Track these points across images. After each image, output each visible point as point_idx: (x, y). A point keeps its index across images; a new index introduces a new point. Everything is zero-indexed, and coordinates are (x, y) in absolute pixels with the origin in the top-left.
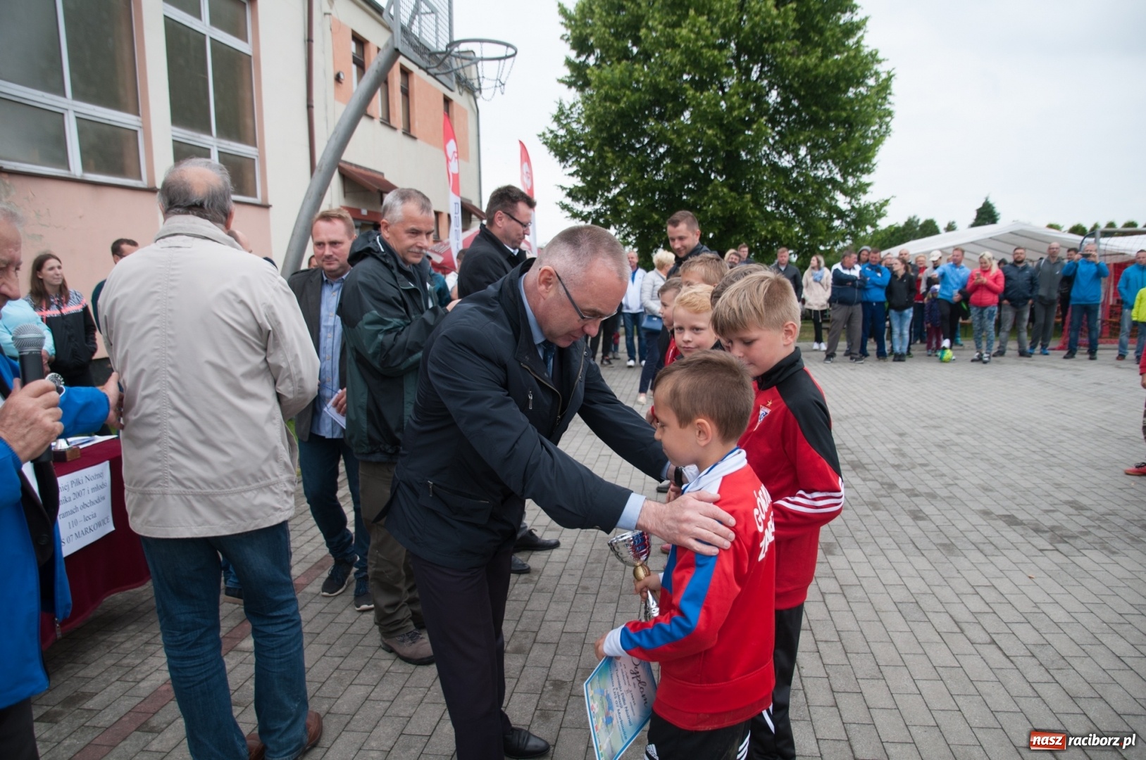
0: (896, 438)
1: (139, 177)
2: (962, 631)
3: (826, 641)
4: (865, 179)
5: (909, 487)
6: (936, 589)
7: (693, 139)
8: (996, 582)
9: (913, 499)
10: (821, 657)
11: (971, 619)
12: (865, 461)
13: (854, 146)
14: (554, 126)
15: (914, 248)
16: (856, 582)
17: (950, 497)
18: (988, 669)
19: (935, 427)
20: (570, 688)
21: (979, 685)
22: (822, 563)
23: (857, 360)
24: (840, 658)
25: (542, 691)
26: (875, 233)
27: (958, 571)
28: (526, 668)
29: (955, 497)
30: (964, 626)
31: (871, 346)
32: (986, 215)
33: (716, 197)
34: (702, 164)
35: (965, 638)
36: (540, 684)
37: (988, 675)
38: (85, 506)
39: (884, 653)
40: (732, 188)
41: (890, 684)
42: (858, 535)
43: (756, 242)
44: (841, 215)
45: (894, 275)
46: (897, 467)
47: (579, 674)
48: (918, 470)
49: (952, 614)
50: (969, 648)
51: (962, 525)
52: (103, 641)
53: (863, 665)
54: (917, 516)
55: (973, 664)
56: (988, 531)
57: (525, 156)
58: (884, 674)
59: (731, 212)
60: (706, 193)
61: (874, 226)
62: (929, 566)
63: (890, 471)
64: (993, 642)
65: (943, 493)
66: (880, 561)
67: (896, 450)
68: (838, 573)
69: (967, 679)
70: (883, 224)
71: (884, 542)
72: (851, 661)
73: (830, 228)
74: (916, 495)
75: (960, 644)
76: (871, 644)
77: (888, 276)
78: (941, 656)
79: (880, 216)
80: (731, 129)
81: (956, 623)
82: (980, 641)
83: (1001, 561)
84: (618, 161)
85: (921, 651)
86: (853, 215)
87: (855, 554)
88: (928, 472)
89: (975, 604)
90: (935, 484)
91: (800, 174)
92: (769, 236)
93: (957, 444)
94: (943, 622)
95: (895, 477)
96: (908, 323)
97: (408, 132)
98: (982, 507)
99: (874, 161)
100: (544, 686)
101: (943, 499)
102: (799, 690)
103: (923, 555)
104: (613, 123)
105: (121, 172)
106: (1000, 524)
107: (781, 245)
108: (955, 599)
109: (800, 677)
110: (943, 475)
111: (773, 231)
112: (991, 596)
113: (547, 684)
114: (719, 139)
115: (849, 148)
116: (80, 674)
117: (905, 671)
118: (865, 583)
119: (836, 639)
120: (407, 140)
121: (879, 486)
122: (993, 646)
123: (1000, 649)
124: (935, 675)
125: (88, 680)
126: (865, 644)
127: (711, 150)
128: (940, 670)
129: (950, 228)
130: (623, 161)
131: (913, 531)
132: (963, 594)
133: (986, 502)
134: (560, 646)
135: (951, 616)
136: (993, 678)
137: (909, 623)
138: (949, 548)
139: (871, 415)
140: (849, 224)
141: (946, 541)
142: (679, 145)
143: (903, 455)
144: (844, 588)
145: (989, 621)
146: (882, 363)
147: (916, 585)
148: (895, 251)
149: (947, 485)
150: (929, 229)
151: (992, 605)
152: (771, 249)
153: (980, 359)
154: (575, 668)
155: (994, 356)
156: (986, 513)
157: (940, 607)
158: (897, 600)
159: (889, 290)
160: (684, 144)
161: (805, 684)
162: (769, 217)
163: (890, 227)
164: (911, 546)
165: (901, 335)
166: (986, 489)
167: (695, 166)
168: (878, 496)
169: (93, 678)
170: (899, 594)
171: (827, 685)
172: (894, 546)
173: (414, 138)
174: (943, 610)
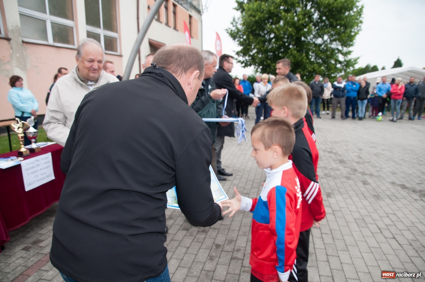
0: (358, 151)
1: (74, 44)
2: (381, 232)
3: (326, 234)
4: (351, 49)
5: (362, 171)
6: (372, 214)
7: (284, 32)
8: (396, 212)
9: (364, 176)
10: (323, 240)
11: (385, 227)
12: (345, 159)
13: (347, 35)
14: (231, 26)
15: (369, 76)
16: (339, 209)
17: (379, 176)
18: (392, 249)
19: (374, 147)
20: (222, 248)
21: (387, 256)
22: (326, 201)
23: (344, 119)
24: (331, 241)
25: (211, 249)
26: (354, 70)
27: (381, 207)
28: (206, 239)
29: (380, 176)
30: (382, 230)
31: (350, 114)
32: (398, 64)
33: (292, 55)
34: (287, 42)
35: (382, 236)
36: (211, 245)
37: (391, 252)
38: (41, 169)
39: (349, 240)
40: (298, 51)
41: (351, 253)
42: (341, 190)
43: (307, 72)
44: (340, 62)
45: (360, 87)
46: (358, 163)
47: (227, 242)
48: (366, 164)
49: (378, 225)
50: (384, 240)
51: (383, 188)
52: (50, 220)
53: (341, 245)
54: (365, 183)
55: (385, 247)
56: (394, 191)
57: (218, 37)
58: (349, 249)
59: (297, 61)
60: (288, 53)
61: (353, 67)
62: (369, 204)
63: (355, 164)
64: (394, 238)
65: (376, 174)
66: (349, 201)
67: (358, 156)
68: (332, 205)
69: (382, 253)
70: (357, 67)
71: (351, 193)
72: (335, 242)
73: (336, 68)
74: (365, 175)
75: (380, 238)
76: (344, 236)
77: (358, 87)
78: (373, 243)
79: (355, 63)
80: (299, 28)
81: (379, 229)
82: (388, 237)
83: (398, 203)
84: (255, 40)
85: (364, 240)
86: (345, 63)
87: (339, 198)
88: (370, 165)
89: (387, 221)
90: (373, 170)
91: (325, 46)
92: (312, 70)
93: (382, 154)
94: (374, 228)
95: (357, 166)
96: (365, 105)
97: (175, 28)
98: (391, 181)
99: (354, 41)
100: (212, 247)
101: (376, 177)
102: (313, 254)
103: (367, 199)
104: (253, 26)
105: (67, 42)
106: (399, 188)
107: (316, 74)
108: (379, 219)
109: (314, 248)
110: (376, 167)
111: (313, 68)
112: (394, 218)
113: (214, 246)
114: (294, 32)
115: (344, 36)
116: (40, 232)
117: (357, 248)
118: (343, 210)
119: (329, 233)
120: (174, 32)
121: (350, 170)
122: (394, 240)
123: (397, 241)
124: (369, 251)
125: (42, 235)
126: (341, 235)
127: (290, 36)
128: (372, 248)
129: (383, 69)
130: (256, 40)
131: (363, 189)
132: (382, 217)
133: (393, 179)
134: (220, 230)
135: (377, 226)
136: (394, 253)
137: (360, 228)
138: (377, 197)
139: (348, 141)
140: (343, 66)
141: (376, 194)
142: (278, 34)
143: (360, 158)
144: (334, 211)
145: (393, 229)
146: (354, 121)
147: (363, 212)
148: (361, 77)
149: (378, 171)
150: (375, 69)
151: (394, 222)
152: (312, 75)
153: (392, 121)
154: (225, 239)
155: (399, 119)
156: (393, 183)
157: (372, 222)
158: (355, 218)
159: (359, 92)
160: (280, 34)
161: (316, 251)
162: (312, 63)
163: (360, 68)
164: (362, 195)
165: (362, 110)
166: (394, 173)
167: (284, 43)
168: (350, 174)
169: (44, 234)
170: (356, 215)
171: (325, 252)
172: (355, 195)
173: (177, 30)
174: (374, 223)
